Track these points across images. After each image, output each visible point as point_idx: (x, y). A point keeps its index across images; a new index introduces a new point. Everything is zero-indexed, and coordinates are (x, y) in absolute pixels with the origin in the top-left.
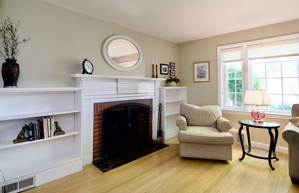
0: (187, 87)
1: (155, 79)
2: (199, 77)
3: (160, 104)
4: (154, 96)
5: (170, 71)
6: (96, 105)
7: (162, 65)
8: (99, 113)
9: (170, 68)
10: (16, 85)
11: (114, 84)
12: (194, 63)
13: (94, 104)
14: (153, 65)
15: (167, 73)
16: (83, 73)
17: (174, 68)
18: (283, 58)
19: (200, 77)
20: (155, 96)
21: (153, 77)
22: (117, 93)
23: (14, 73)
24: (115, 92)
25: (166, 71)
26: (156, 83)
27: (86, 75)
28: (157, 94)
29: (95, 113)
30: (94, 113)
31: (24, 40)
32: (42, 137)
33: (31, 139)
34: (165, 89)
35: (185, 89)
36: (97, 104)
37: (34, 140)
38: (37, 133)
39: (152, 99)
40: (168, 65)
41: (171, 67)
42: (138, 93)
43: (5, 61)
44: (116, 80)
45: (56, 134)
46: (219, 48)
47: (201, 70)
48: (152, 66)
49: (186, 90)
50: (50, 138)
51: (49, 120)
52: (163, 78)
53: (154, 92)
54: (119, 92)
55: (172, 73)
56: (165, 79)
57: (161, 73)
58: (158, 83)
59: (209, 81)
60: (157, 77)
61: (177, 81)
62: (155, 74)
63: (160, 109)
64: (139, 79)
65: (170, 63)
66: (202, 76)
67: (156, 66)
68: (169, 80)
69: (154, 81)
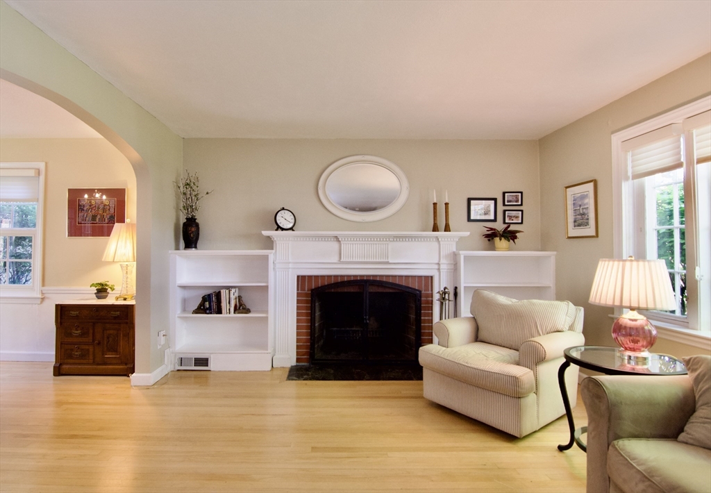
0: (555, 253)
1: (441, 234)
2: (576, 224)
3: (456, 288)
4: (436, 271)
5: (505, 211)
6: (301, 280)
7: (472, 201)
8: (306, 292)
9: (504, 205)
10: (196, 247)
11: (336, 245)
12: (567, 187)
13: (298, 277)
14: (435, 204)
15: (491, 217)
16: (277, 230)
17: (521, 205)
19: (579, 225)
20: (439, 269)
21: (435, 229)
22: (340, 262)
23: (190, 234)
24: (335, 259)
25: (485, 213)
26: (441, 243)
27: (280, 232)
28: (444, 267)
29: (300, 291)
30: (298, 290)
31: (207, 193)
32: (219, 311)
33: (208, 311)
34: (462, 257)
35: (550, 257)
36: (303, 277)
37: (211, 313)
38: (214, 306)
39: (432, 277)
40: (495, 200)
41: (508, 201)
42: (388, 263)
43: (185, 221)
44: (337, 238)
45: (236, 312)
46: (616, 139)
47: (580, 206)
48: (432, 206)
49: (553, 259)
50: (228, 315)
51: (227, 291)
52: (463, 232)
53: (437, 262)
54: (342, 260)
55: (510, 217)
56: (468, 233)
57: (469, 220)
58: (448, 241)
59: (597, 236)
60: (447, 229)
61: (510, 235)
62: (442, 224)
63: (444, 299)
64: (389, 237)
65: (504, 193)
66: (581, 221)
67: (447, 204)
68: (491, 236)
69: (437, 238)
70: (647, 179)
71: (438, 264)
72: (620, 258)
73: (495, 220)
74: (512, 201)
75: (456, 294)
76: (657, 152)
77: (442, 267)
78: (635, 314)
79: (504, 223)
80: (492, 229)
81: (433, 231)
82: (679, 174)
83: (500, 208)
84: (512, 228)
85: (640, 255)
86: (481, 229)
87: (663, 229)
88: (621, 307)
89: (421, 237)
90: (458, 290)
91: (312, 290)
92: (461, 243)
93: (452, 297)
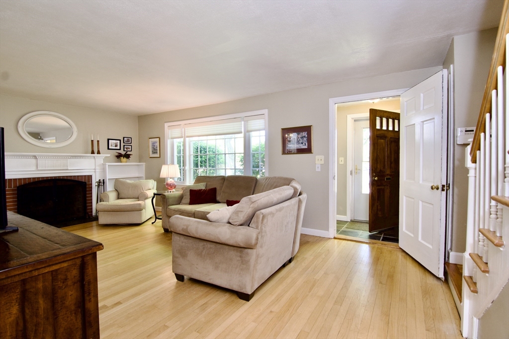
0: (145, 163)
1: (96, 155)
5: (124, 146)
6: (9, 181)
7: (109, 140)
8: (13, 188)
9: (124, 143)
11: (34, 161)
12: (149, 138)
14: (92, 141)
15: (118, 148)
17: (131, 143)
18: (209, 137)
19: (154, 153)
20: (95, 172)
21: (93, 152)
22: (37, 169)
24: (34, 168)
25: (116, 146)
26: (96, 159)
29: (7, 189)
34: (107, 166)
35: (142, 165)
39: (91, 176)
40: (120, 140)
42: (68, 170)
44: (35, 157)
46: (166, 125)
47: (154, 146)
48: (91, 142)
49: (144, 166)
52: (106, 154)
53: (94, 168)
54: (39, 169)
55: (127, 148)
56: (109, 155)
57: (108, 149)
58: (100, 159)
59: (160, 157)
60: (99, 153)
61: (127, 156)
62: (96, 150)
63: (99, 185)
64: (68, 156)
65: (124, 138)
66: (155, 151)
67: (98, 141)
68: (119, 156)
69: (94, 157)
70: (175, 140)
71: (95, 169)
72: (167, 164)
73: (120, 149)
74: (127, 141)
75: (104, 183)
76: (176, 132)
77: (97, 170)
78: (171, 180)
79: (124, 150)
80: (119, 153)
81: (92, 154)
82: (182, 140)
83: (122, 144)
84: (128, 153)
85: (173, 163)
86: (115, 153)
87: (179, 155)
88: (167, 178)
89: (86, 157)
90: (105, 181)
91: (18, 187)
92: (106, 160)
93: (102, 184)
